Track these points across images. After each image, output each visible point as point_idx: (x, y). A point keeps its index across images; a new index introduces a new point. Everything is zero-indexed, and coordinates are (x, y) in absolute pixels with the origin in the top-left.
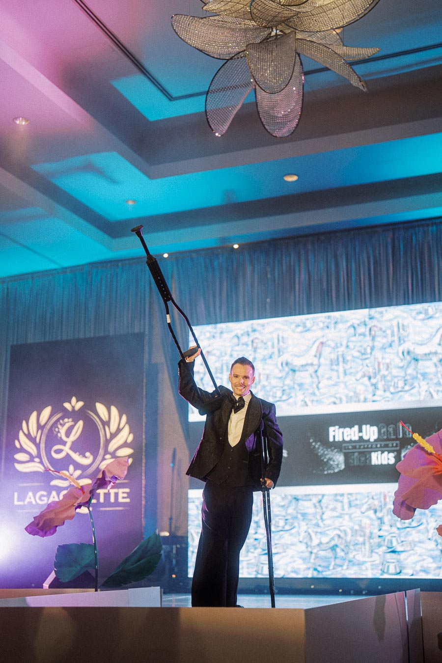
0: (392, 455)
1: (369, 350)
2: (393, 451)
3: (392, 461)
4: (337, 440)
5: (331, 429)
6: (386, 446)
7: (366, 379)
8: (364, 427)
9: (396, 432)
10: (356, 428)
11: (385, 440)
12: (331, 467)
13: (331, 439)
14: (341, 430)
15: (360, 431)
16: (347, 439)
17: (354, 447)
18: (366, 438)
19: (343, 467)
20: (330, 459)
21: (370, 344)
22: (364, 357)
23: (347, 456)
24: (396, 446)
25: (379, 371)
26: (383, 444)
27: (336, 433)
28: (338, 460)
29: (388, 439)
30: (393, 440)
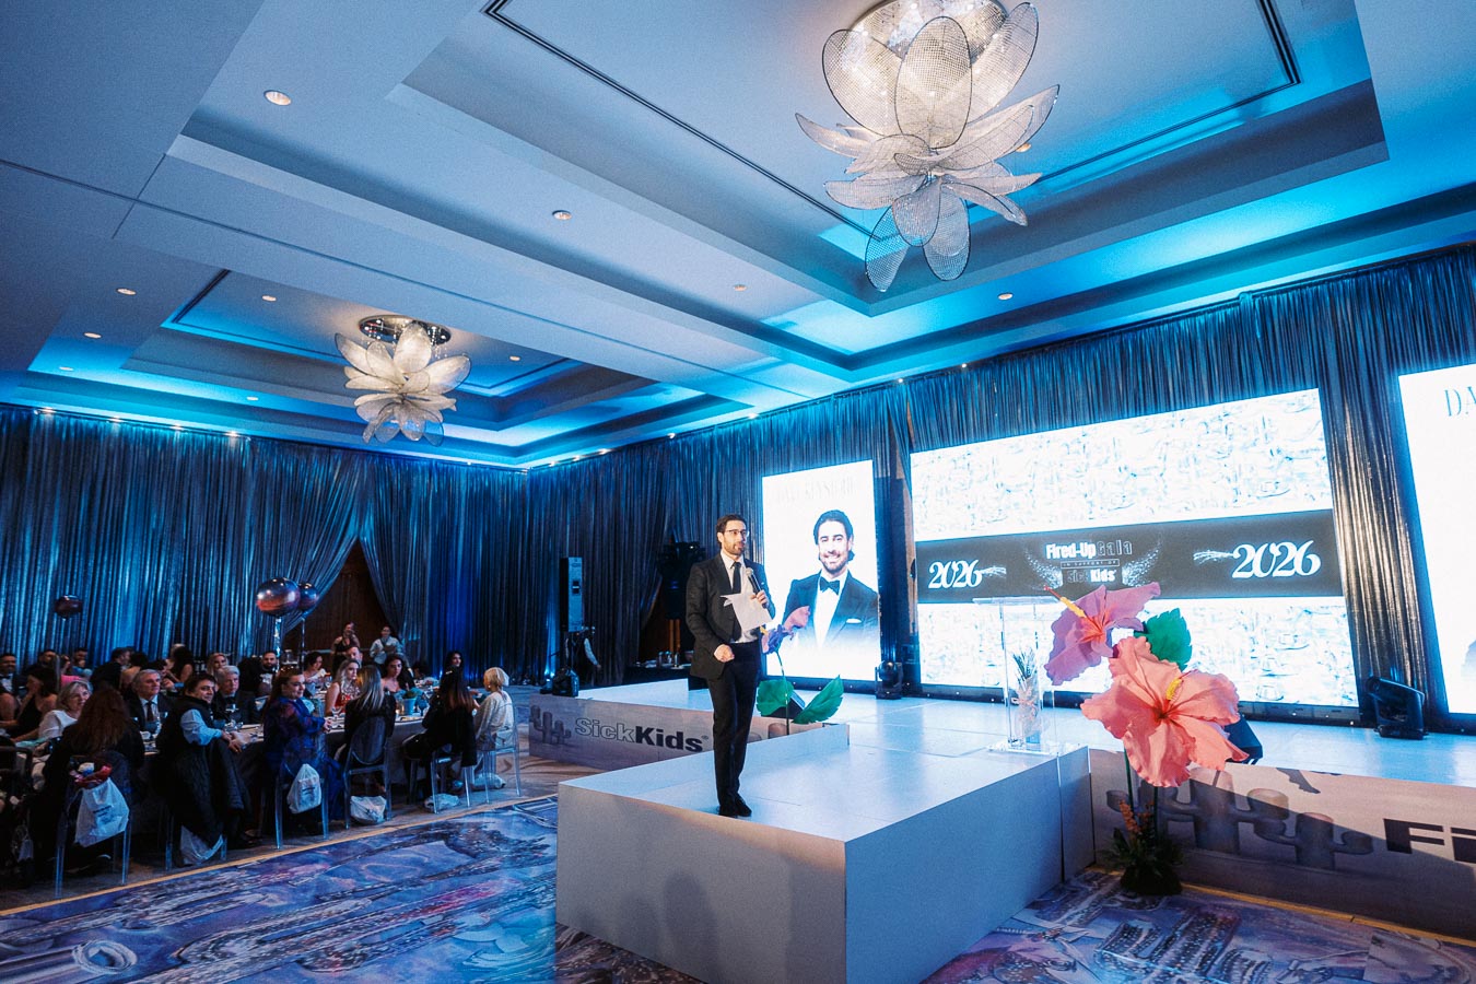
0: (1111, 573)
1: (1083, 468)
2: (1112, 569)
3: (1112, 578)
4: (1054, 557)
5: (1048, 547)
6: (1106, 563)
7: (1082, 496)
8: (1081, 544)
9: (1115, 549)
10: (1074, 545)
11: (1103, 557)
12: (1049, 584)
13: (1049, 557)
14: (1059, 548)
15: (1078, 549)
16: (1065, 556)
17: (1072, 565)
18: (1084, 555)
19: (1062, 584)
20: (1049, 576)
21: (1085, 461)
22: (1079, 474)
23: (1065, 573)
24: (1116, 563)
25: (1095, 489)
26: (1103, 560)
27: (1053, 551)
28: (1057, 577)
29: (1107, 557)
30: (1111, 557)
